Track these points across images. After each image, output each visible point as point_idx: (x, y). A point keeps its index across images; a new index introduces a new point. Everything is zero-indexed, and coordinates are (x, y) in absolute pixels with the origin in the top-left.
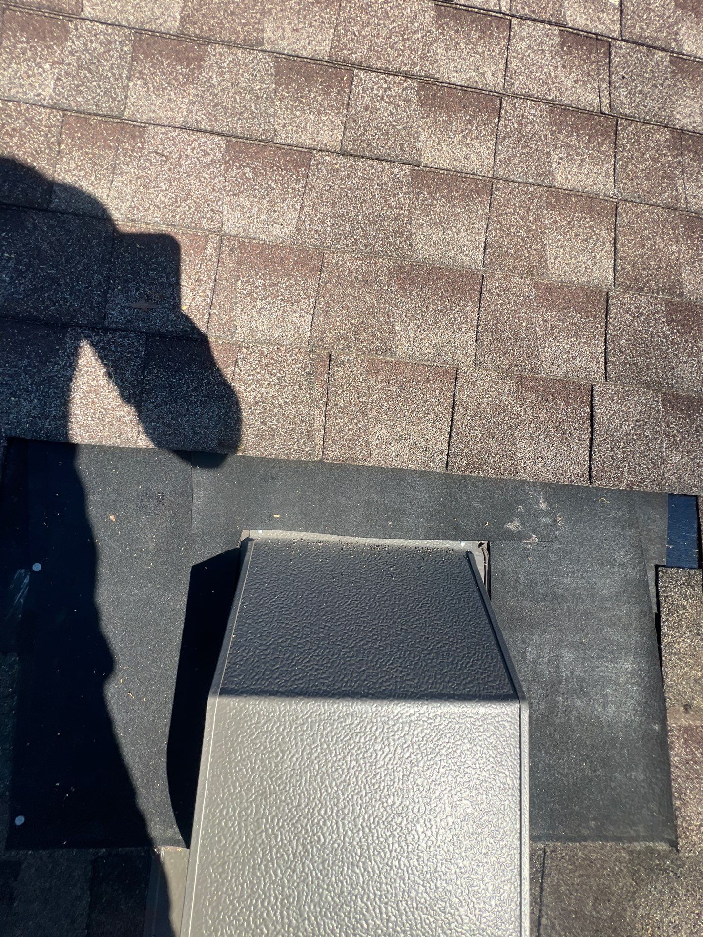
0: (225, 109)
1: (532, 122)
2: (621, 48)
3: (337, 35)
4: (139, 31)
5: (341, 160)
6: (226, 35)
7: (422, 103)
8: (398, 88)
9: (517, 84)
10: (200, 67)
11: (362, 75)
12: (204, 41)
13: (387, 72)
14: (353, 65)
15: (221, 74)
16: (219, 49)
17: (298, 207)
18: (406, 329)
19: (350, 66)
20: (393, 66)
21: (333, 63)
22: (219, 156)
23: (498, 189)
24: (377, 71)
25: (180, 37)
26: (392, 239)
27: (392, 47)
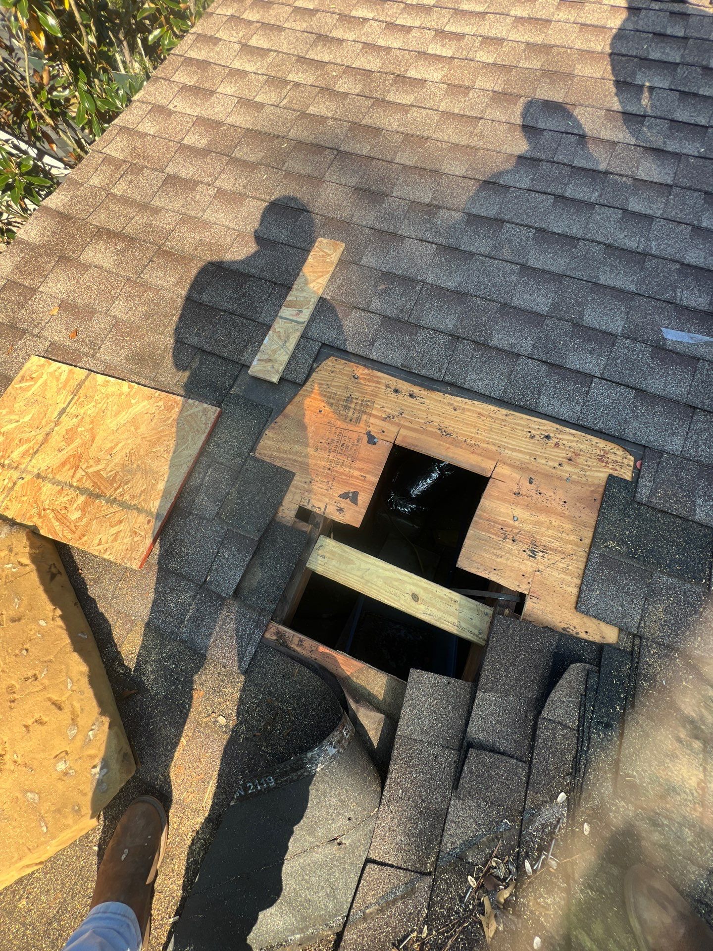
0: (440, 234)
1: (594, 253)
2: (659, 222)
3: (501, 208)
4: (412, 202)
5: (487, 259)
6: (449, 205)
7: (535, 239)
8: (524, 231)
9: (589, 235)
10: (434, 217)
11: (508, 225)
12: (438, 207)
13: (521, 225)
14: (505, 221)
15: (442, 220)
16: (444, 210)
17: (462, 276)
18: (498, 334)
19: (503, 221)
20: (525, 222)
21: (495, 220)
22: (432, 252)
23: (565, 280)
24: (516, 224)
25: (428, 205)
26: (502, 295)
27: (526, 215)
